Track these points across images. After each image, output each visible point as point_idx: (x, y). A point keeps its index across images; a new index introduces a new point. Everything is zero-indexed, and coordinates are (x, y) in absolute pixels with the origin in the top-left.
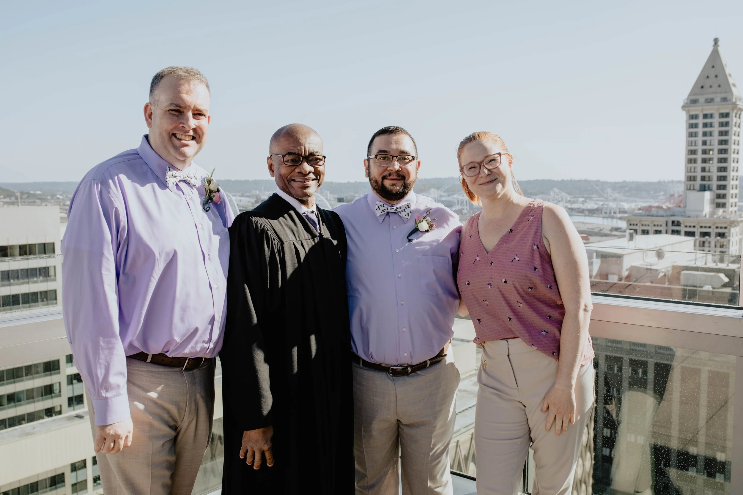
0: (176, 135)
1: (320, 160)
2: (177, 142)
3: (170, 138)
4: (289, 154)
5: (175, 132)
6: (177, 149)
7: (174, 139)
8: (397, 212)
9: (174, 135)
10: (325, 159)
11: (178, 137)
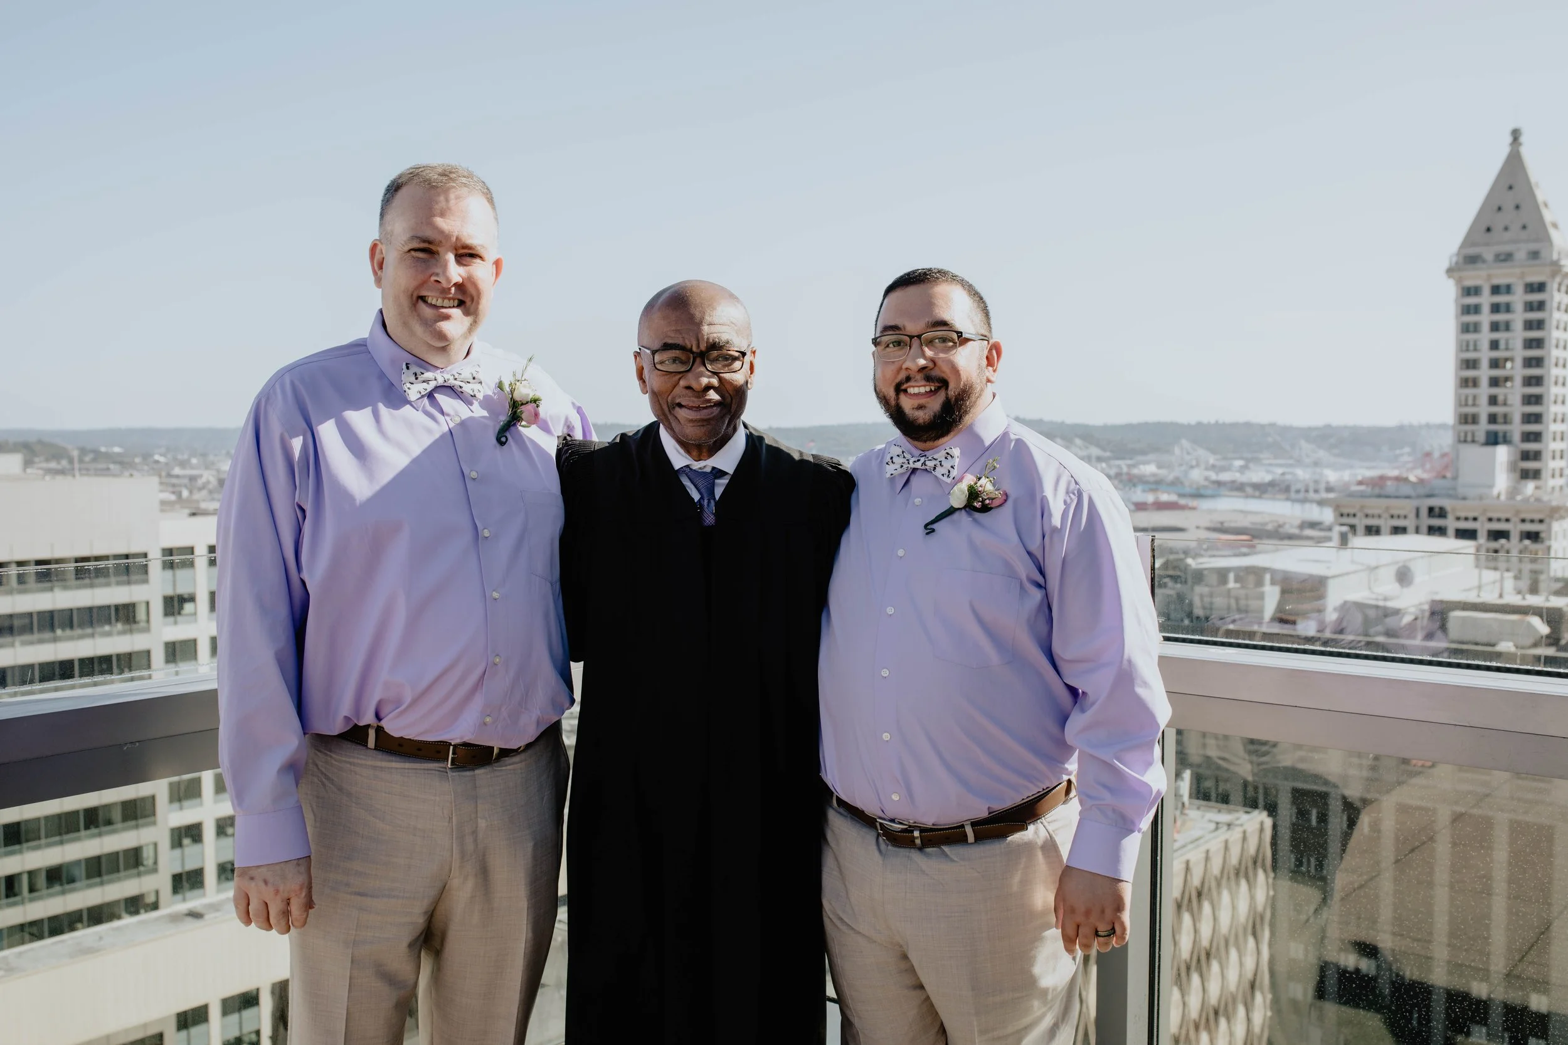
0: (427, 298)
1: (735, 359)
2: (427, 311)
3: (414, 305)
4: (667, 347)
5: (424, 293)
6: (429, 325)
7: (421, 305)
8: (927, 468)
9: (423, 299)
10: (743, 357)
11: (429, 301)
